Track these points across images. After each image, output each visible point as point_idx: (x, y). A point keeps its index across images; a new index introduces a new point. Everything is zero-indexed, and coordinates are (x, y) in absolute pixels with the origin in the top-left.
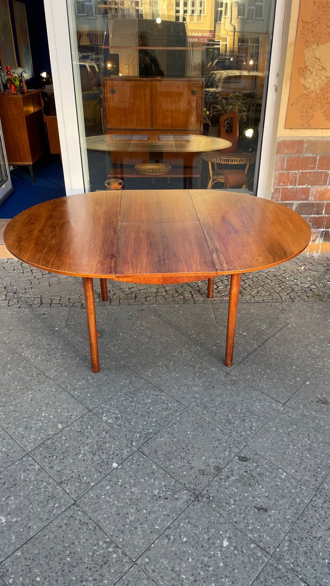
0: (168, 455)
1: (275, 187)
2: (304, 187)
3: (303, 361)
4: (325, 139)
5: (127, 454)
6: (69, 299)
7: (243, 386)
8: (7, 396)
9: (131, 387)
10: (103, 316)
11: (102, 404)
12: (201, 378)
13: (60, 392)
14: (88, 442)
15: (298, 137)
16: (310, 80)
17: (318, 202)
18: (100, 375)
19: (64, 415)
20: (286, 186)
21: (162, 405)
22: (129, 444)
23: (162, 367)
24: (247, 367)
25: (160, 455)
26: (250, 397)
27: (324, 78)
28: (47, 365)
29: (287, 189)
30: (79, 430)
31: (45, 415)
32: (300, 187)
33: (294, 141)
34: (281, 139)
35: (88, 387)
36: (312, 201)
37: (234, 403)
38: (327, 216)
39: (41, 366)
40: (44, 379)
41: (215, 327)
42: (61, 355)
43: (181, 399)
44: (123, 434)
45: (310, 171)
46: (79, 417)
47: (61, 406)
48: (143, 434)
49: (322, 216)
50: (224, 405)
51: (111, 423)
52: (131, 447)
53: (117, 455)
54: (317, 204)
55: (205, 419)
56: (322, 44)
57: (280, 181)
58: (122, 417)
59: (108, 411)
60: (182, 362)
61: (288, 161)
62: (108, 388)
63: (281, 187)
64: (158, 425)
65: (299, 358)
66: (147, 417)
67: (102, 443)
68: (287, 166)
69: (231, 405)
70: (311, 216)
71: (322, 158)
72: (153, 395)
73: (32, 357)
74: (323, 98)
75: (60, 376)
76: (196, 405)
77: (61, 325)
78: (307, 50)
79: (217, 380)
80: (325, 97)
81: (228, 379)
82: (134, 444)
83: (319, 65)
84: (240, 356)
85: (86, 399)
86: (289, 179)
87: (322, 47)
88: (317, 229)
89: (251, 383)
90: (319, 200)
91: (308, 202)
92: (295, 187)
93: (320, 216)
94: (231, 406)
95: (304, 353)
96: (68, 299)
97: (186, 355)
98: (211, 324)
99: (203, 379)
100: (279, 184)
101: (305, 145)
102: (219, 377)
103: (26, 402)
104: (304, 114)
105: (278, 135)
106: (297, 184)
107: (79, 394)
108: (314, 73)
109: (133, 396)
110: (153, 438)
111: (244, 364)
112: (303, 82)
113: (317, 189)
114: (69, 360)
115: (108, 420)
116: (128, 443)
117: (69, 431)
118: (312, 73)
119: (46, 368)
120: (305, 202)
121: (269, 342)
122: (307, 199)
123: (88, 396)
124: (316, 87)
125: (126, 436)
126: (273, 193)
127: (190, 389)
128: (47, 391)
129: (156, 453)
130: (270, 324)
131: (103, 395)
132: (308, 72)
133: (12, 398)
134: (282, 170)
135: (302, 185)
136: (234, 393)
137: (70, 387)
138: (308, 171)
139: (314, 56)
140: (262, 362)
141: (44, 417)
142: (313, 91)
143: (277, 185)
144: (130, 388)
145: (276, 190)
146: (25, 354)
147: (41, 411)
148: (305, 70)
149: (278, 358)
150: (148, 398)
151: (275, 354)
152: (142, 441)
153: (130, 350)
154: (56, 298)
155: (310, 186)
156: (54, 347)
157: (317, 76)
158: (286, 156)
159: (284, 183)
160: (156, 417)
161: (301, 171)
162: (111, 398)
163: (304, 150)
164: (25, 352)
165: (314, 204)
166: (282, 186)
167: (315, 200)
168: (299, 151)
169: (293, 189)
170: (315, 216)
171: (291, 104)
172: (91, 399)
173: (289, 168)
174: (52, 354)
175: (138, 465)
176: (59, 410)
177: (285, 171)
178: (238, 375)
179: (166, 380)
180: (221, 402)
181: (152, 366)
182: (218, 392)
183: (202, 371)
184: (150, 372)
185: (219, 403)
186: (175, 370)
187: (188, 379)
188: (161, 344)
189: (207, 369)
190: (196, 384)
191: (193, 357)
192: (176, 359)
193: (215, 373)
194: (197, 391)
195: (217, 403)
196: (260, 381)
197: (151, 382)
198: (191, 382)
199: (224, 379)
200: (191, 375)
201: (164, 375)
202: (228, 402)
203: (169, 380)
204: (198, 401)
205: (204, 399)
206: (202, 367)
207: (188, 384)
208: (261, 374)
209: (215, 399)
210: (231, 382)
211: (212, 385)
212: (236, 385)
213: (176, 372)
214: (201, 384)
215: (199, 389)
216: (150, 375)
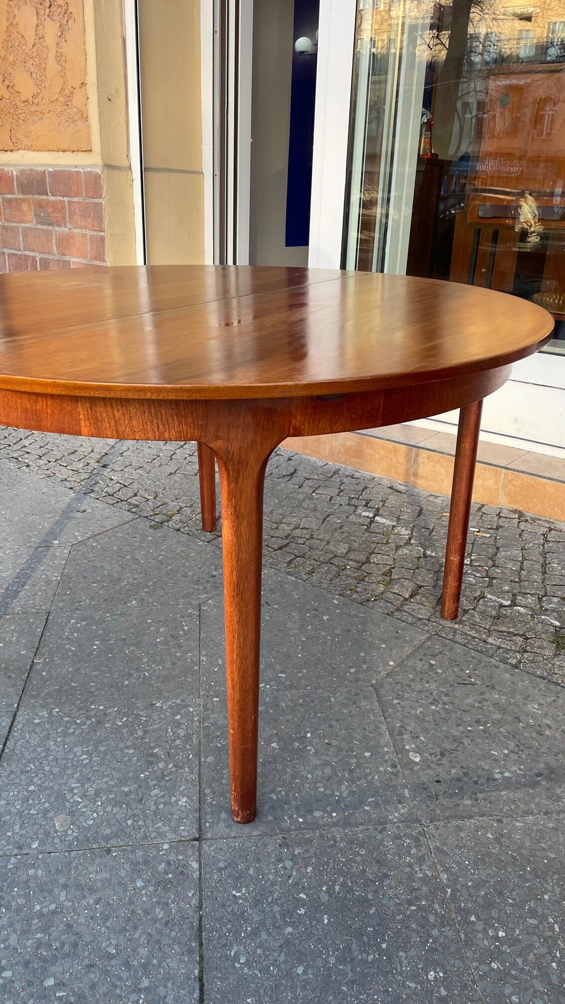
3: (502, 977)
7: (180, 910)
12: (118, 804)
23: (89, 717)
24: (280, 860)
26: (145, 967)
37: (75, 945)
41: (357, 694)
50: (45, 930)
60: (145, 732)
65: (496, 955)
69: (63, 944)
77: (72, 540)
79: (145, 837)
81: (172, 857)
84: (310, 812)
89: (219, 920)
94: (55, 945)
95: (544, 950)
98: (357, 680)
99: (116, 811)
102: (162, 835)
111: (284, 845)
121: (459, 829)
127: (50, 815)
130: (539, 775)
136: (124, 913)
140: (348, 874)
149: (418, 899)
151: (425, 880)
153: (97, 643)
178: (221, 865)
179: (43, 754)
180: (54, 912)
181: (78, 702)
182: (95, 874)
183: (149, 788)
184: (50, 714)
185: (45, 910)
186: (99, 742)
187: (87, 785)
188: (174, 664)
189: (171, 791)
190: (84, 810)
191: (188, 738)
192: (144, 719)
193: (172, 814)
194: (56, 832)
195: (38, 907)
196: (256, 932)
197: (13, 736)
198: (84, 796)
199: (166, 846)
200: (111, 780)
201: (59, 739)
202: (69, 926)
203: (51, 758)
204: (13, 860)
205: (33, 866)
206: (163, 776)
207: (68, 796)
208: (288, 913)
209: (56, 891)
210: (167, 873)
211: (113, 842)
212: (166, 890)
213: (96, 749)
214: (94, 819)
215: (66, 831)
216: (36, 721)
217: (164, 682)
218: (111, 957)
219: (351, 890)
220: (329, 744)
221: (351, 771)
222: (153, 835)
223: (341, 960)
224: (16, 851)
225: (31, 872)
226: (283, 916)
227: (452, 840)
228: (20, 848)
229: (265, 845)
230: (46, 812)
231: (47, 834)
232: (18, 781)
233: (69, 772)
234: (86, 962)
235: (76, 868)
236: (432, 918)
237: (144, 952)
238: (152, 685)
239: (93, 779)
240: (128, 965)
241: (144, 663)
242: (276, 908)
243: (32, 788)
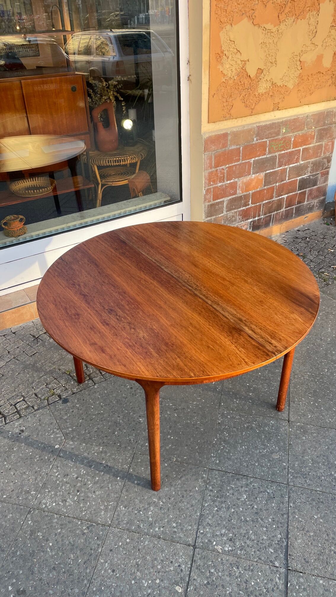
0: (321, 557)
1: (206, 188)
2: (232, 181)
4: (246, 128)
5: (282, 582)
6: (36, 395)
7: (314, 430)
8: (76, 581)
9: (211, 488)
10: (100, 404)
11: (198, 529)
12: (270, 440)
13: (138, 538)
14: (228, 592)
15: (222, 130)
16: (228, 66)
17: (245, 193)
18: (164, 490)
19: (171, 570)
20: (216, 184)
21: (261, 495)
22: (272, 568)
23: (220, 444)
24: (299, 405)
25: (314, 562)
27: (239, 62)
28: (89, 507)
29: (217, 187)
30: (206, 582)
31: (148, 583)
32: (229, 182)
33: (219, 135)
34: (207, 136)
35: (164, 514)
36: (240, 194)
37: (324, 456)
38: (253, 205)
39: (82, 512)
40: (102, 530)
42: (95, 483)
43: (273, 477)
44: (254, 558)
45: (236, 163)
46: (189, 563)
47: (156, 559)
48: (275, 546)
49: (249, 206)
50: (318, 463)
51: (232, 551)
52: (277, 571)
53: (273, 590)
54: (244, 195)
55: (316, 491)
56: (235, 25)
57: (210, 182)
58: (235, 536)
59: (214, 536)
60: (234, 427)
61: (215, 157)
62: (188, 503)
63: (211, 187)
64: (280, 525)
65: (332, 373)
66: (259, 519)
67: (244, 585)
68: (215, 163)
69: (323, 459)
70: (240, 209)
71: (245, 148)
72: (242, 487)
73: (59, 504)
74: (240, 84)
75: (118, 515)
76: (294, 477)
77: (59, 439)
78: (222, 32)
79: (286, 434)
80: (242, 83)
81: (295, 429)
82: (277, 564)
83: (234, 48)
85: (175, 532)
86: (218, 176)
87: (235, 27)
88: (247, 221)
89: (318, 422)
90: (246, 191)
91: (236, 196)
92: (224, 183)
93: (247, 207)
94: (324, 460)
95: (331, 365)
96: (34, 396)
97: (232, 416)
99: (272, 440)
100: (209, 184)
101: (229, 138)
102: (286, 430)
103: (109, 578)
104: (225, 104)
105: (202, 132)
106: (225, 180)
107: (162, 529)
108: (230, 57)
109: (223, 499)
110: (289, 544)
111: (294, 402)
112: (221, 70)
113: (243, 181)
114: (110, 485)
115: (223, 547)
116: (270, 568)
117: (195, 590)
118: (228, 58)
119: (91, 512)
120: (234, 196)
122: (235, 193)
123: (174, 527)
124: (233, 74)
125: (260, 559)
126: (205, 195)
127: (271, 459)
128: (121, 546)
129: (308, 562)
131: (190, 516)
132: (224, 56)
133: (86, 582)
134: (211, 168)
135: (230, 180)
136: (314, 443)
137: (143, 526)
138: (234, 164)
139: (228, 39)
140: (306, 392)
141: (149, 588)
142: (230, 78)
143: (208, 185)
144: (211, 491)
145: (208, 191)
146: (45, 504)
147: (138, 581)
148: (221, 55)
149: (315, 381)
150: (240, 494)
151: (309, 377)
152: (282, 556)
153: (169, 437)
154: (19, 400)
155: (236, 180)
156: (76, 476)
157: (233, 60)
158: (213, 152)
159: (214, 181)
160: (269, 516)
161: (227, 166)
162: (201, 515)
163: (229, 143)
164: (44, 501)
165: (241, 196)
166: (212, 185)
167: (242, 193)
168: (224, 146)
169: (222, 186)
170: (244, 208)
171: (211, 96)
172: (182, 529)
173: (217, 166)
174: (81, 487)
175: (305, 589)
176: (159, 567)
177: (213, 169)
178: (299, 418)
179: (239, 460)
180: (312, 460)
181: (209, 447)
182: (299, 449)
183: (264, 430)
184: (214, 457)
185: (311, 463)
186: (236, 442)
187: (259, 448)
188: (195, 413)
189: (266, 425)
190: (271, 449)
191: (240, 415)
192: (227, 427)
193: (277, 426)
194: (279, 458)
195: (310, 464)
196: (323, 416)
197: (225, 470)
198: (264, 449)
199: (291, 429)
200: (258, 440)
201: (231, 454)
202: (317, 457)
203: (241, 458)
204: (291, 470)
205: (294, 465)
206: (259, 425)
207: (263, 453)
208: (317, 407)
209: (304, 459)
210: (301, 431)
211: (286, 443)
212: (307, 432)
213: (240, 444)
214: (276, 447)
215: (280, 455)
216: (218, 462)
217: (205, 418)
218: (328, 448)
219: (311, 393)
220: (253, 381)
221: (266, 379)
222: (285, 432)
223: (332, 401)
224: (287, 470)
225: (296, 465)
226: (318, 408)
227: (297, 368)
228: (285, 469)
229: (293, 406)
230: (270, 461)
231: (280, 461)
232: (252, 469)
233: (251, 452)
234: (330, 453)
235: (296, 453)
236: (321, 380)
237: (327, 440)
238: (207, 422)
239: (256, 446)
240: (331, 444)
241: (191, 422)
242: (315, 409)
243: (257, 464)
